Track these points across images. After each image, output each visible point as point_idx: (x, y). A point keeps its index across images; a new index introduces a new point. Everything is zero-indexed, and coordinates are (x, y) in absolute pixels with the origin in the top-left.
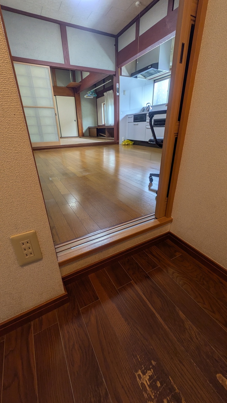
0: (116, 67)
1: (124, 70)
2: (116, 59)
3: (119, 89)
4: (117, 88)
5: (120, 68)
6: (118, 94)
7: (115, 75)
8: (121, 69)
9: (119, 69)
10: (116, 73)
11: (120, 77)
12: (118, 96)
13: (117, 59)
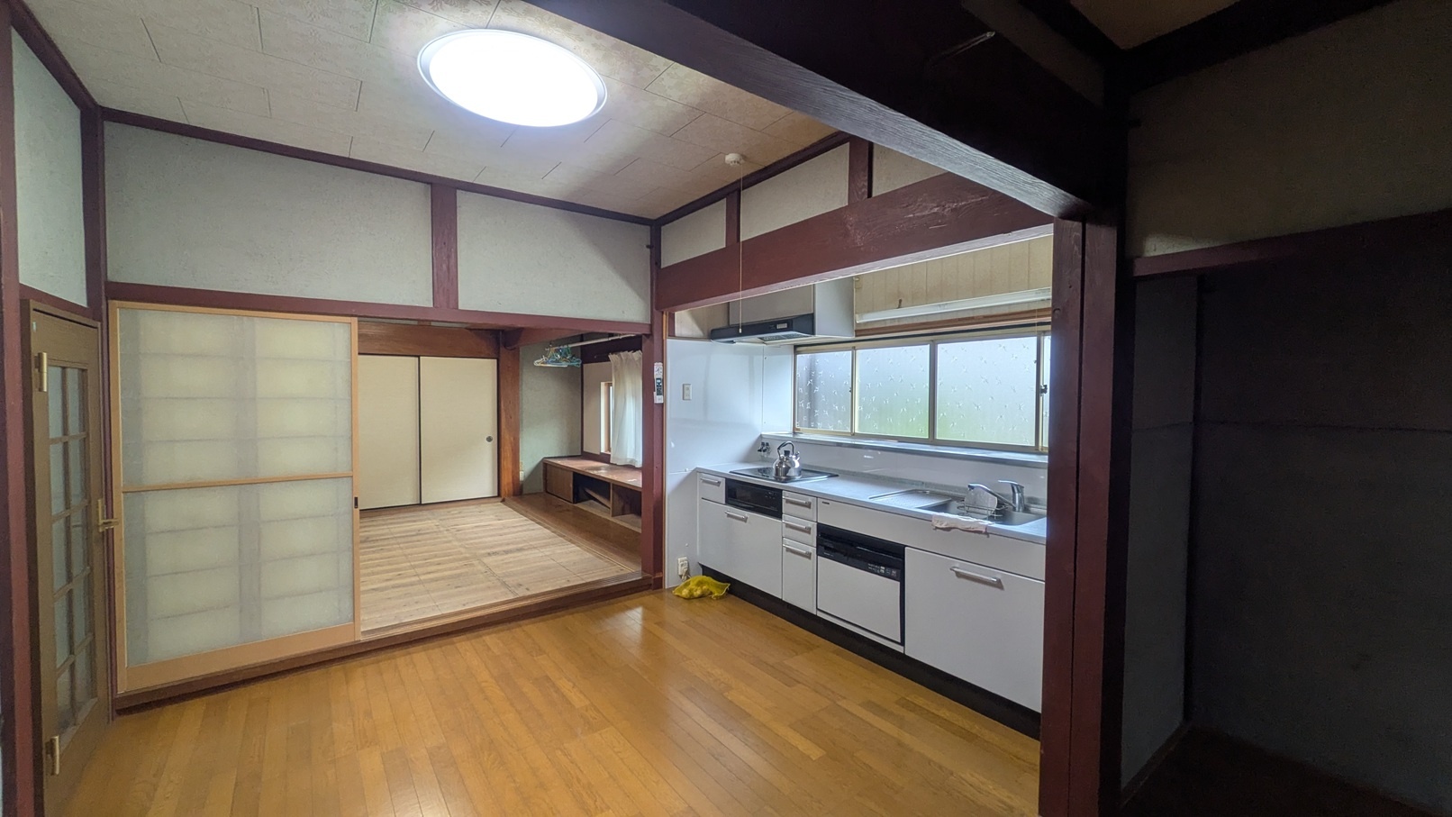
0: (654, 310)
1: (684, 320)
2: (654, 287)
3: (663, 380)
4: (655, 377)
5: (670, 313)
6: (658, 399)
7: (649, 336)
8: (672, 317)
9: (664, 316)
10: (651, 330)
11: (670, 342)
12: (662, 406)
13: (657, 288)
